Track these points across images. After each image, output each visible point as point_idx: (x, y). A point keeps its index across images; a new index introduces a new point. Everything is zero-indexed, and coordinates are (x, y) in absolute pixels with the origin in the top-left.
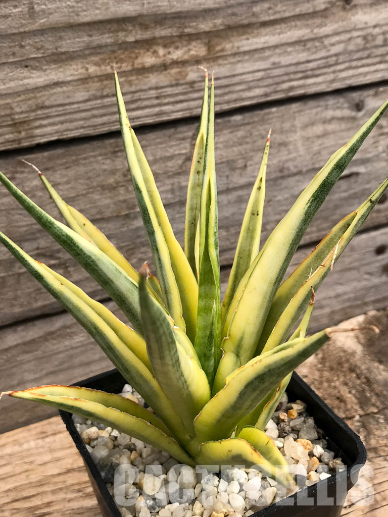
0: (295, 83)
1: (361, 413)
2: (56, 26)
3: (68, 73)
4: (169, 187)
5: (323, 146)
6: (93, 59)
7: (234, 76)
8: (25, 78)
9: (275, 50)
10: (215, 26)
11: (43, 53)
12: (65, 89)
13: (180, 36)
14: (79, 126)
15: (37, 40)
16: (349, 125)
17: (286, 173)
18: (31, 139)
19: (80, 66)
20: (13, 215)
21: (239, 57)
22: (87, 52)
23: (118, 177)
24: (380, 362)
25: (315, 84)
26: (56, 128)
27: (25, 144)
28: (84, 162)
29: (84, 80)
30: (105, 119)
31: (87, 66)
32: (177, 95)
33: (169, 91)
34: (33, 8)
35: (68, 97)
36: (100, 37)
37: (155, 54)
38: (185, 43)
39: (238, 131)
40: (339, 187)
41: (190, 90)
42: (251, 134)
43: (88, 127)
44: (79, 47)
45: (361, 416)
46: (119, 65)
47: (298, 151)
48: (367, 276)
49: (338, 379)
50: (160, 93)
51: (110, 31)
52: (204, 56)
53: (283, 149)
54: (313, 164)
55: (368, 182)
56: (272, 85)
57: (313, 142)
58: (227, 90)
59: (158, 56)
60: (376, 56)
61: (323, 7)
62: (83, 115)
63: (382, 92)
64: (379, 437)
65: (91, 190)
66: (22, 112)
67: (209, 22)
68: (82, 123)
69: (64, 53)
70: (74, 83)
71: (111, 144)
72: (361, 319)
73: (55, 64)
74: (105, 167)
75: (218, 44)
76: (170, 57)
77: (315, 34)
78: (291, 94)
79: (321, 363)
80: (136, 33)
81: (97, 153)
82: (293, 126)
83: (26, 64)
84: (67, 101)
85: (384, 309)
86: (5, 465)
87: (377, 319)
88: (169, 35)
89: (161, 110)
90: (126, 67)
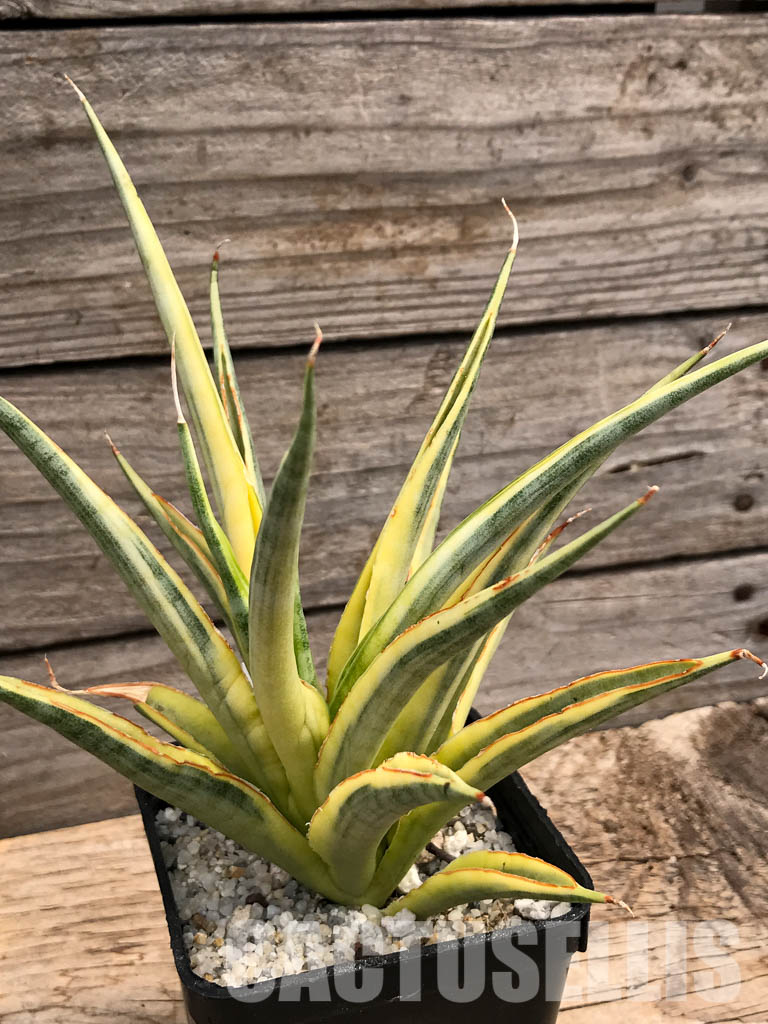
0: (599, 296)
1: (681, 853)
2: (235, 177)
3: (247, 248)
4: (387, 440)
6: (286, 230)
8: (183, 249)
9: (567, 241)
10: (474, 197)
11: (214, 216)
12: (240, 271)
13: (420, 209)
15: (206, 196)
19: (265, 240)
22: (277, 220)
24: (727, 781)
25: (630, 300)
28: (257, 386)
29: (270, 261)
30: (296, 323)
31: (277, 241)
32: (409, 296)
33: (396, 289)
34: (204, 149)
35: (244, 284)
36: (299, 200)
37: (380, 233)
38: (426, 219)
39: (503, 362)
40: (671, 474)
41: (429, 291)
42: (524, 370)
43: (270, 332)
44: (266, 211)
45: (679, 858)
46: (324, 243)
47: (600, 406)
48: (718, 638)
49: (649, 800)
50: (384, 291)
51: (314, 193)
52: (454, 242)
53: (574, 398)
55: (720, 472)
56: (561, 295)
57: (626, 394)
59: (383, 236)
60: (734, 265)
61: (647, 181)
62: (264, 313)
63: (744, 324)
64: (704, 892)
65: (263, 431)
67: (466, 191)
68: (259, 325)
69: (243, 218)
70: (254, 265)
72: (705, 712)
73: (229, 234)
74: (289, 397)
75: (477, 226)
76: (402, 238)
77: (634, 222)
78: (592, 312)
79: (624, 772)
80: (353, 198)
81: (280, 373)
82: (594, 364)
83: (186, 228)
84: (241, 290)
85: (749, 702)
86: (79, 869)
87: (734, 715)
88: (402, 205)
89: (382, 318)
90: (334, 247)
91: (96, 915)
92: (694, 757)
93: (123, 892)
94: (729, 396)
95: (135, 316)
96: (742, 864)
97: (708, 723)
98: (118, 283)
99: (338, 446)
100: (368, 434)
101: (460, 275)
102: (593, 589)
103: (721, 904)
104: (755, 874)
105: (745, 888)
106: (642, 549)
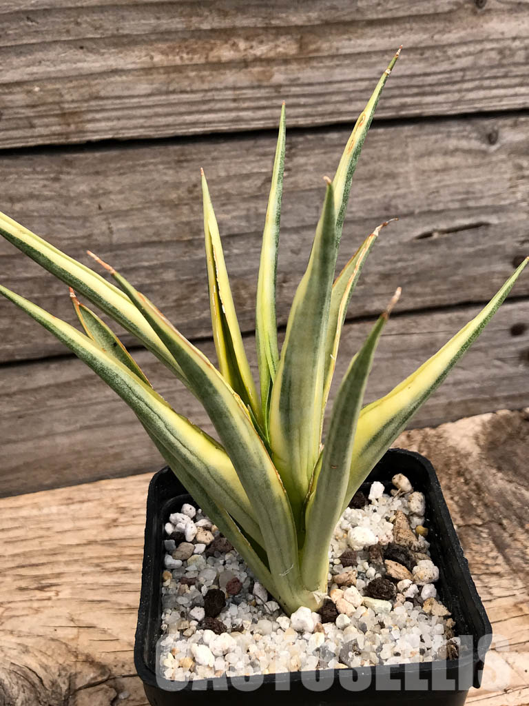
0: (409, 100)
1: (461, 523)
3: (129, 60)
4: (244, 213)
5: (442, 184)
6: (160, 45)
7: (331, 83)
8: (79, 61)
9: (383, 56)
10: (309, 20)
11: (102, 34)
12: (124, 78)
13: (266, 29)
14: (139, 125)
15: (96, 18)
16: (478, 161)
17: (393, 212)
18: (81, 135)
19: (143, 53)
20: (54, 224)
21: (339, 60)
22: (153, 37)
23: (182, 192)
24: (499, 469)
25: (433, 103)
26: (110, 124)
27: (74, 139)
28: (141, 169)
29: (148, 70)
30: (170, 120)
31: (152, 54)
33: (249, 93)
35: (128, 89)
36: (170, 21)
37: (234, 48)
38: (271, 37)
40: (463, 240)
41: (276, 94)
43: (150, 127)
44: (144, 31)
45: (459, 527)
46: (190, 56)
47: (410, 187)
48: (498, 363)
50: (239, 95)
51: (181, 15)
52: (293, 55)
53: (389, 180)
54: (429, 205)
55: (502, 238)
57: (429, 177)
58: (321, 99)
59: (237, 50)
60: (516, 76)
61: (447, 8)
62: (144, 112)
63: (522, 123)
64: (477, 552)
65: (147, 205)
66: (73, 101)
67: (303, 15)
68: (141, 121)
69: (126, 36)
70: (136, 73)
71: (175, 151)
72: (487, 417)
73: (114, 48)
74: (166, 178)
75: (312, 42)
76: (252, 52)
77: (436, 41)
78: (403, 113)
80: (213, 20)
81: (158, 160)
82: (404, 153)
83: (80, 44)
84: (126, 93)
85: (520, 410)
86: (17, 528)
87: (508, 420)
88: (252, 25)
89: (238, 116)
90: (198, 59)
91: (27, 562)
92: (476, 451)
93: (48, 545)
94: (510, 179)
95: (44, 113)
96: (506, 532)
97: (488, 426)
98: (29, 88)
100: (230, 207)
101: (299, 82)
102: (403, 327)
103: (489, 562)
104: (516, 540)
105: (507, 550)
106: (440, 297)
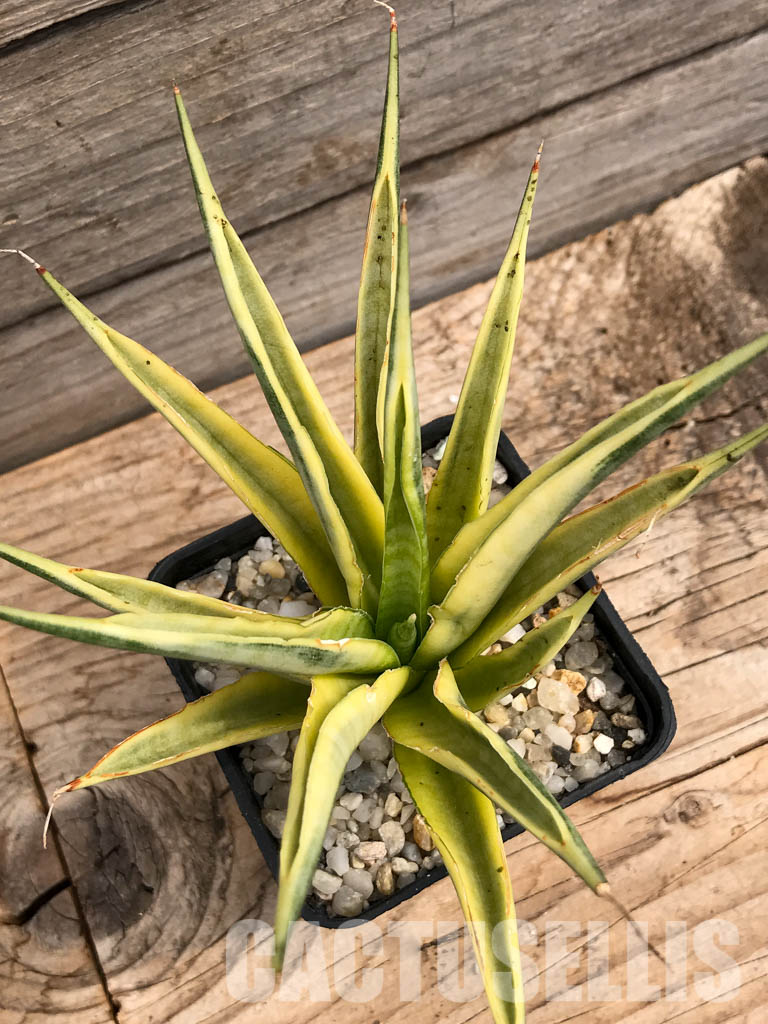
1: (700, 415)
4: (319, 52)
28: (119, 48)
45: (698, 422)
48: (753, 105)
49: (665, 339)
72: (729, 178)
74: (169, 47)
79: (635, 297)
87: (763, 181)
92: (716, 259)
97: (733, 198)
99: (252, 77)
103: (744, 483)
